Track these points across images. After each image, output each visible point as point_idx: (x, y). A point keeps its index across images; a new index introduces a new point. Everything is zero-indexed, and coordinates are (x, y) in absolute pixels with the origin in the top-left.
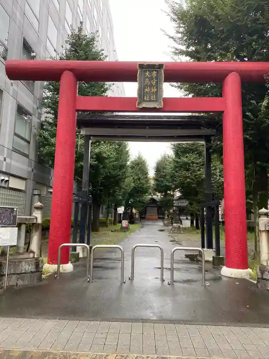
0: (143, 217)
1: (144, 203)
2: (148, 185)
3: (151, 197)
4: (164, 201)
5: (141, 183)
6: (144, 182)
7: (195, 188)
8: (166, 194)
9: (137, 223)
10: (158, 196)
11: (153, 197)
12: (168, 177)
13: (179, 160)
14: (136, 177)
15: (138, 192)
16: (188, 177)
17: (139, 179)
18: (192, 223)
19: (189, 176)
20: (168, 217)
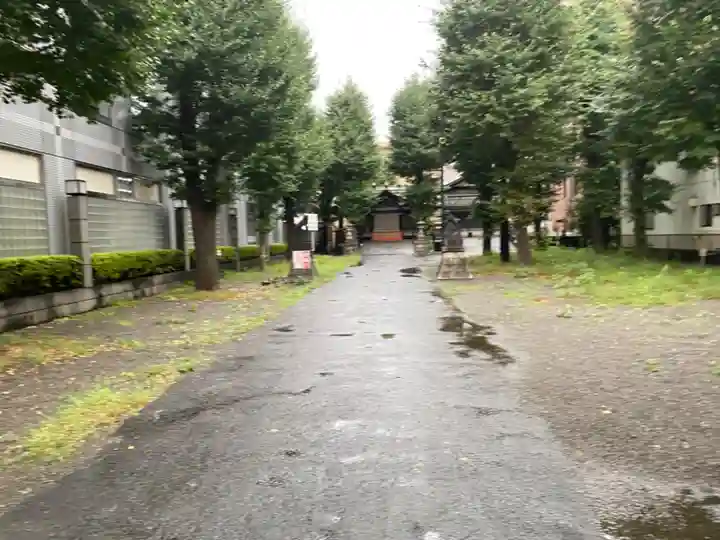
0: (365, 235)
1: (365, 203)
2: (374, 158)
3: (383, 189)
4: (415, 196)
5: (356, 153)
6: (363, 150)
7: (507, 143)
8: (420, 179)
9: (348, 253)
10: (401, 185)
11: (390, 188)
12: (423, 133)
13: (459, 58)
14: (342, 139)
15: (348, 176)
16: (485, 109)
17: (351, 142)
18: (487, 245)
19: (491, 106)
20: (425, 234)
